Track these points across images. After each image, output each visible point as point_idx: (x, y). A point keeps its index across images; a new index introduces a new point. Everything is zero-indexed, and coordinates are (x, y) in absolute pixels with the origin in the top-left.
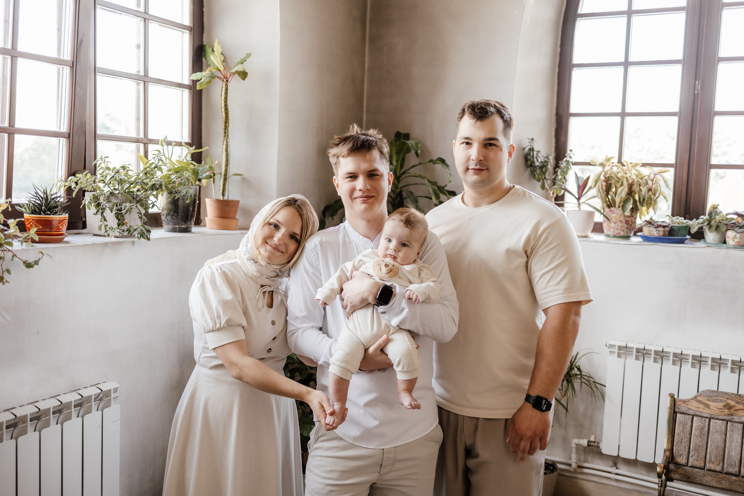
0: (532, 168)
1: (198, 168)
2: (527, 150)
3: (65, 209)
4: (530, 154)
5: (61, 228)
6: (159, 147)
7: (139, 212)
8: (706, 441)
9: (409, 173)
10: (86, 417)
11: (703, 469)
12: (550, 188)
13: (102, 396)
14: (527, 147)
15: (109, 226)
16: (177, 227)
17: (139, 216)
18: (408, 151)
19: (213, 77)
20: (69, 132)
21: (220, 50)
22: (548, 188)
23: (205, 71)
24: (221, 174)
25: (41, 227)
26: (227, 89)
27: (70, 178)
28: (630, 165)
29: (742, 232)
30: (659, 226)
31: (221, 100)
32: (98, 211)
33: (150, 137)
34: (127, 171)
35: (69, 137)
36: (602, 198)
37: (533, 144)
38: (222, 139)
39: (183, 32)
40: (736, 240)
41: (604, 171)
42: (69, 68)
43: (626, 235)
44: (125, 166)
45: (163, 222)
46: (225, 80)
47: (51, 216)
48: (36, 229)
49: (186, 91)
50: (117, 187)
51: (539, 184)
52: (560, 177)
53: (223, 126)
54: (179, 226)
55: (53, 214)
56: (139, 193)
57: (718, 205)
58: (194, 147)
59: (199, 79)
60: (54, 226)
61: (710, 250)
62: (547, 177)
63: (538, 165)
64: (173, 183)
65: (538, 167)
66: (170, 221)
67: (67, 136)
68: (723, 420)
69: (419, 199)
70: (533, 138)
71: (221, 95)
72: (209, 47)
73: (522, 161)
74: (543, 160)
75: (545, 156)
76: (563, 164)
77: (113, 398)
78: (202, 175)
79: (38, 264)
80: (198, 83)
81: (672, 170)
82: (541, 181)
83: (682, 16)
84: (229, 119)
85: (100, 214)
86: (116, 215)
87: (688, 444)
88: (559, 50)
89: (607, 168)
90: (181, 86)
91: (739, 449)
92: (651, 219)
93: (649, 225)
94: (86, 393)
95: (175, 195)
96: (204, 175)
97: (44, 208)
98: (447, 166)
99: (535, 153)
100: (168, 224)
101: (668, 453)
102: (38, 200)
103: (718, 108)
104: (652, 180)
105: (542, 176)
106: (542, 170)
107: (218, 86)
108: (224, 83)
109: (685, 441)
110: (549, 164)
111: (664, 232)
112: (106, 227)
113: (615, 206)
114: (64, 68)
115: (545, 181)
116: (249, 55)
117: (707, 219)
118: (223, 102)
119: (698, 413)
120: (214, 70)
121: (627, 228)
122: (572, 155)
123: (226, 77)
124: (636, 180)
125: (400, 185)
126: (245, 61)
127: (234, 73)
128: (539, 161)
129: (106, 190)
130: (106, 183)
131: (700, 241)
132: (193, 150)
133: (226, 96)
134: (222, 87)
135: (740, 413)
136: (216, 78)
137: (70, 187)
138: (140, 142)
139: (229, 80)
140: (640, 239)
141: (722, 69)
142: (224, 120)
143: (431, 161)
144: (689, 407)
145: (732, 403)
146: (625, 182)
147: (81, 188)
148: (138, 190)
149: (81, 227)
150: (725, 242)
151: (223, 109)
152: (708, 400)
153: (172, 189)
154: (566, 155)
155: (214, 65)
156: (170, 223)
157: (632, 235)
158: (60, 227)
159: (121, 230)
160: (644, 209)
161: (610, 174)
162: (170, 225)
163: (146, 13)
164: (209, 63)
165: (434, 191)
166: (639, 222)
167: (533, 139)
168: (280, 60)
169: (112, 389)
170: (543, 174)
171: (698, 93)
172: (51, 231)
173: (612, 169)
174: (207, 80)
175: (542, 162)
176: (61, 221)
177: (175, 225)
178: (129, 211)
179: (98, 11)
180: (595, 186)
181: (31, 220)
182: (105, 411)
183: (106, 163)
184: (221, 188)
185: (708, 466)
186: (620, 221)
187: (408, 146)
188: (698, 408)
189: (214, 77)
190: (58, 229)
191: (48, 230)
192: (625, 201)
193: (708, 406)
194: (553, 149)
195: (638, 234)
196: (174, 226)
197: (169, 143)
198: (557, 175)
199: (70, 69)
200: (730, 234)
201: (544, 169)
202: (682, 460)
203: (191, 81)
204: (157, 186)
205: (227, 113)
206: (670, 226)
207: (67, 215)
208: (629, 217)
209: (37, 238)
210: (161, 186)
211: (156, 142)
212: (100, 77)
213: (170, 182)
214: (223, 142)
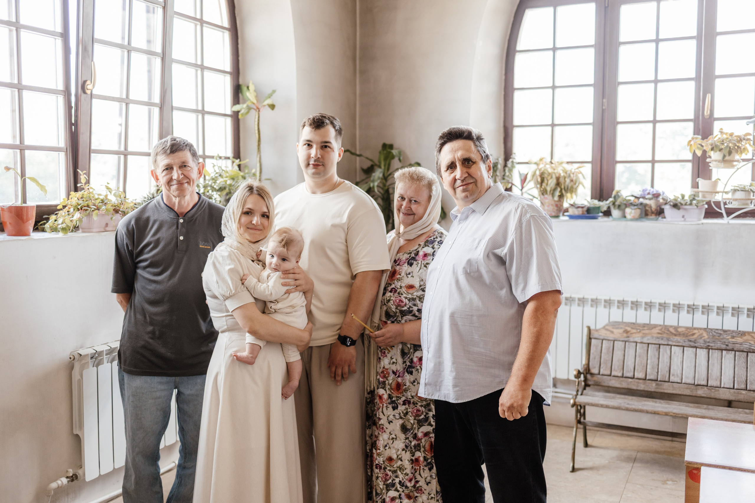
6: (214, 161)
8: (611, 357)
11: (610, 375)
18: (393, 157)
19: (249, 109)
21: (253, 88)
23: (243, 103)
26: (259, 117)
28: (557, 164)
29: (635, 209)
30: (579, 207)
31: (255, 124)
33: (206, 154)
36: (537, 188)
39: (225, 76)
40: (632, 215)
41: (538, 168)
43: (556, 215)
46: (258, 110)
49: (228, 119)
52: (507, 174)
53: (257, 144)
57: (620, 190)
58: (238, 160)
59: (239, 110)
61: (615, 223)
68: (623, 341)
71: (255, 121)
72: (245, 86)
74: (495, 162)
75: (496, 158)
76: (509, 164)
80: (240, 114)
81: (589, 166)
83: (592, 51)
84: (261, 139)
87: (599, 359)
88: (504, 77)
89: (541, 166)
90: (224, 115)
91: (633, 360)
92: (574, 203)
93: (572, 207)
101: (586, 366)
103: (620, 119)
104: (573, 174)
107: (253, 115)
108: (257, 113)
109: (598, 357)
111: (583, 211)
113: (547, 193)
114: (154, 109)
116: (274, 92)
117: (612, 201)
118: (256, 126)
119: (606, 338)
120: (250, 104)
121: (557, 210)
122: (516, 158)
123: (258, 108)
124: (562, 174)
125: (388, 183)
126: (272, 95)
127: (264, 106)
131: (609, 217)
132: (237, 162)
133: (258, 122)
134: (255, 116)
135: (634, 335)
136: (251, 110)
139: (261, 110)
140: (567, 218)
141: (621, 89)
142: (257, 139)
144: (600, 334)
145: (629, 329)
146: (554, 176)
150: (625, 217)
151: (257, 132)
152: (613, 328)
154: (512, 157)
155: (249, 99)
157: (561, 214)
160: (569, 195)
161: (544, 170)
163: (202, 65)
164: (245, 99)
166: (566, 205)
171: (605, 109)
173: (545, 166)
174: (246, 111)
179: (173, 67)
180: (532, 179)
185: (613, 374)
186: (552, 205)
187: (393, 154)
188: (606, 334)
192: (555, 190)
193: (612, 332)
194: (502, 153)
195: (566, 214)
197: (220, 158)
198: (505, 173)
199: (159, 109)
200: (628, 210)
201: (495, 168)
202: (595, 371)
203: (232, 112)
205: (259, 135)
206: (586, 207)
208: (558, 201)
210: (225, 188)
211: (212, 157)
212: (175, 113)
213: (230, 185)
214: (257, 156)
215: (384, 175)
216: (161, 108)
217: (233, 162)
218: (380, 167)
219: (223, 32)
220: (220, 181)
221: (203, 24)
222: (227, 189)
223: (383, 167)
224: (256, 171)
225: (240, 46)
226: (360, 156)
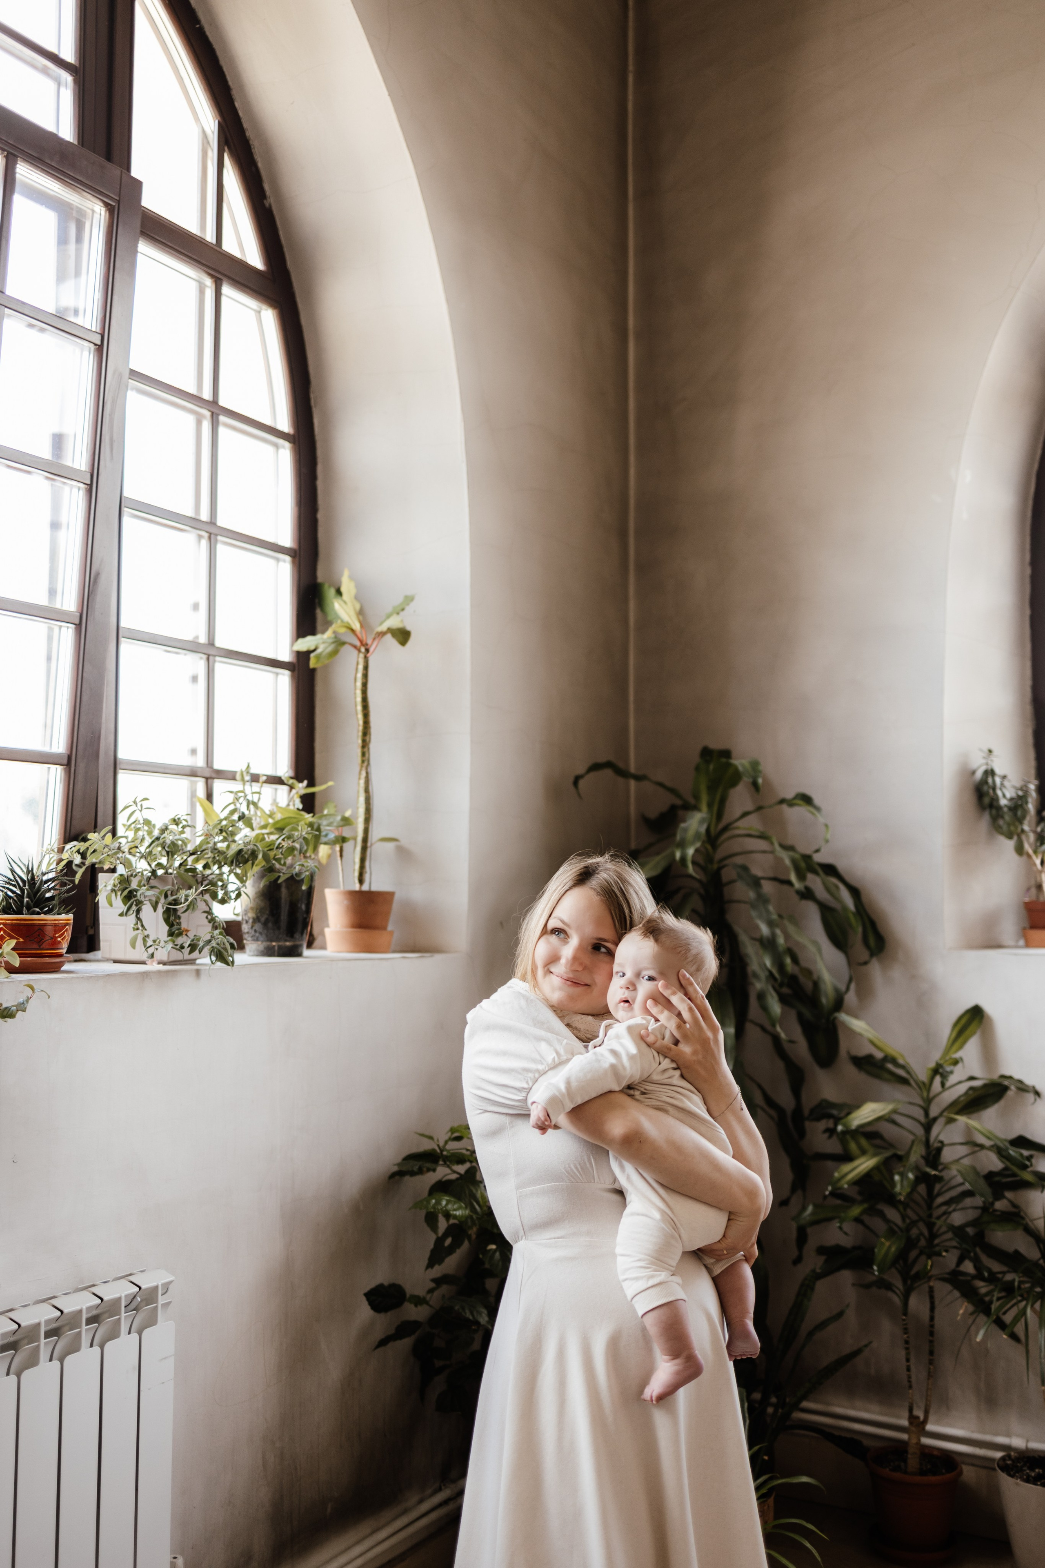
0: (994, 812)
1: (320, 822)
2: (979, 775)
3: (66, 904)
4: (986, 783)
5: (60, 942)
6: (236, 786)
7: (207, 909)
9: (737, 828)
10: (108, 1346)
12: (1035, 852)
13: (139, 1300)
14: (979, 767)
15: (152, 937)
16: (274, 946)
17: (207, 918)
18: (735, 781)
19: (339, 643)
20: (69, 753)
21: (353, 591)
22: (1031, 852)
23: (323, 632)
24: (355, 839)
25: (21, 940)
26: (366, 668)
27: (68, 846)
31: (355, 689)
32: (129, 909)
33: (217, 766)
34: (183, 827)
35: (68, 764)
37: (992, 761)
38: (358, 768)
39: (278, 560)
42: (74, 626)
44: (179, 819)
45: (246, 936)
46: (363, 650)
47: (42, 916)
48: (13, 942)
49: (283, 674)
50: (164, 861)
51: (1010, 844)
53: (360, 741)
54: (280, 944)
55: (46, 913)
56: (208, 872)
58: (305, 782)
59: (312, 648)
60: (48, 938)
62: (1026, 827)
63: (1006, 806)
64: (277, 848)
65: (1005, 809)
66: (260, 933)
67: (65, 762)
69: (763, 882)
70: (992, 748)
71: (355, 679)
72: (330, 586)
73: (970, 798)
74: (1014, 795)
75: (1018, 784)
77: (163, 1305)
78: (326, 835)
79: (24, 1011)
80: (312, 655)
82: (1015, 838)
84: (370, 728)
85: (135, 914)
86: (166, 916)
90: (274, 663)
94: (110, 1293)
95: (278, 874)
96: (332, 836)
97: (27, 901)
98: (818, 809)
99: (998, 780)
100: (257, 940)
102: (14, 886)
105: (1016, 827)
106: (1015, 815)
107: (351, 660)
108: (362, 655)
110: (1030, 800)
112: (147, 939)
114: (63, 628)
115: (1023, 837)
116: (409, 599)
118: (359, 692)
120: (342, 630)
123: (364, 643)
125: (719, 854)
126: (403, 610)
127: (382, 634)
128: (1008, 795)
129: (142, 866)
130: (143, 852)
132: (301, 787)
133: (364, 681)
134: (358, 664)
136: (347, 647)
137: (70, 863)
138: (199, 774)
139: (371, 650)
142: (361, 728)
143: (782, 801)
147: (93, 865)
148: (206, 866)
149: (85, 948)
151: (359, 708)
153: (274, 862)
155: (342, 621)
156: (261, 938)
158: (59, 939)
159: (177, 945)
162: (260, 943)
163: (212, 522)
164: (330, 618)
165: (794, 862)
167: (990, 751)
168: (472, 606)
169: (160, 1284)
170: (1017, 823)
172: (41, 947)
174: (330, 649)
175: (1011, 799)
176: (59, 928)
177: (272, 941)
178: (192, 906)
179: (126, 519)
181: (2, 926)
182: (146, 1333)
183: (144, 811)
184: (357, 866)
187: (737, 770)
189: (344, 643)
190: (55, 944)
191: (36, 946)
194: (1033, 772)
196: (266, 944)
197: (255, 778)
199: (76, 628)
201: (1019, 813)
203: (294, 655)
204: (246, 856)
205: (366, 715)
207: (71, 916)
209: (16, 962)
210: (254, 854)
211: (231, 776)
212: (126, 646)
213: (271, 846)
214: (360, 773)
215: (708, 831)
216: (78, 626)
217: (292, 788)
218: (696, 808)
219: (276, 446)
220: (244, 835)
221: (218, 415)
222: (260, 856)
223: (704, 807)
224: (355, 814)
225: (320, 484)
226: (638, 778)
